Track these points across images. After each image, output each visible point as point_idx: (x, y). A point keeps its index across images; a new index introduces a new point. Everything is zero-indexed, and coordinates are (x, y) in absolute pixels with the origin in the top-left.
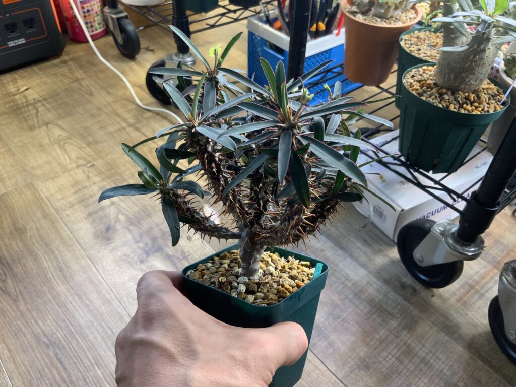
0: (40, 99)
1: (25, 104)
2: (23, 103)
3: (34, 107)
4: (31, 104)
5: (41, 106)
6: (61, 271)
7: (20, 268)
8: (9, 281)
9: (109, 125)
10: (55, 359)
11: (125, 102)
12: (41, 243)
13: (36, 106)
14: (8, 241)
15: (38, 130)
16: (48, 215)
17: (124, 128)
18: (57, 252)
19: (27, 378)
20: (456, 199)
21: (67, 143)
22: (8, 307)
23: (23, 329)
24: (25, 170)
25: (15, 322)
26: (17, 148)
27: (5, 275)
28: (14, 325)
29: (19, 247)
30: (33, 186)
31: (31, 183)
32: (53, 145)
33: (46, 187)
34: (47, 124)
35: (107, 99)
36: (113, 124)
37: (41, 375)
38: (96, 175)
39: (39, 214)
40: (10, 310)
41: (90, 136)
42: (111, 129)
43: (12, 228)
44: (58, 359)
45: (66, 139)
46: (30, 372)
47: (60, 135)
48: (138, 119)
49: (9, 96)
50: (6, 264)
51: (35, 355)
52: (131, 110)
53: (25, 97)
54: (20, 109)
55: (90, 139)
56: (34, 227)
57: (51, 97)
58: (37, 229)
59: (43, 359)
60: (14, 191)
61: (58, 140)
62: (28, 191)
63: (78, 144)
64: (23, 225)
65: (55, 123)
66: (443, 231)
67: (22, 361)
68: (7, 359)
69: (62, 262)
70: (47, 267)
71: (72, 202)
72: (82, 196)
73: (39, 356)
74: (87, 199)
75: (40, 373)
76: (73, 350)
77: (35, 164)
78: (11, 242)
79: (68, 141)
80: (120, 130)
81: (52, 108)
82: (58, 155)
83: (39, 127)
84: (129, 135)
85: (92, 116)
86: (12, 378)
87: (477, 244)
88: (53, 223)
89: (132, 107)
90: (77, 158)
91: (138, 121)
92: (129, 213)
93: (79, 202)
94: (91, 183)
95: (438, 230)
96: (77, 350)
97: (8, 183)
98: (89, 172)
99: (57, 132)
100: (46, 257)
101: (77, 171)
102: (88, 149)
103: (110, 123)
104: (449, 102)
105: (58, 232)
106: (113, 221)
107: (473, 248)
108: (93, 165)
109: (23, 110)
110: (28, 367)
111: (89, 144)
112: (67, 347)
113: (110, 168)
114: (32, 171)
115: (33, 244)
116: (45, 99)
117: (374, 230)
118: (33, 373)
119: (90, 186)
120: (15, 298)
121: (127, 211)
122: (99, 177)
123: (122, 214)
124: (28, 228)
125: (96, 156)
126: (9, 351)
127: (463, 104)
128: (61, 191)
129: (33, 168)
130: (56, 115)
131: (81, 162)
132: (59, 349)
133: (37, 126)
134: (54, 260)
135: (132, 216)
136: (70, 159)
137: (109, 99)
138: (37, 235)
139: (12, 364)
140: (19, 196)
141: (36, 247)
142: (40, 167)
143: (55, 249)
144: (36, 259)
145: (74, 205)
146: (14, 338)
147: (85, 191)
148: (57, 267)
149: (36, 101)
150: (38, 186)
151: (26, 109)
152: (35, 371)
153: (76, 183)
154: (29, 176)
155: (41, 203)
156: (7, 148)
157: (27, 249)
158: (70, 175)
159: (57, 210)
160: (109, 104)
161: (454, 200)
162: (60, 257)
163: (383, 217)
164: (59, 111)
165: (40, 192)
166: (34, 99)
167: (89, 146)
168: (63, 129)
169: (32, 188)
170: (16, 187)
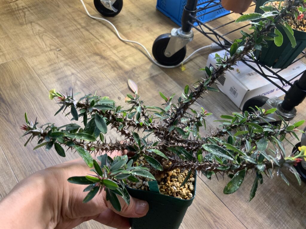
0: (26, 6)
1: (17, 9)
2: (15, 8)
3: (23, 11)
4: (20, 9)
5: (27, 11)
6: (42, 111)
7: (17, 108)
8: (10, 114)
9: (70, 26)
10: (39, 161)
11: (79, 12)
12: (29, 94)
13: (24, 11)
14: (9, 91)
15: (25, 26)
16: (33, 78)
17: (79, 29)
18: (39, 100)
19: (23, 170)
20: (285, 84)
21: (44, 35)
22: (10, 130)
23: (20, 142)
24: (18, 50)
25: (15, 138)
26: (12, 36)
27: (8, 111)
28: (14, 140)
29: (16, 95)
30: (23, 59)
31: (22, 58)
32: (35, 36)
33: (32, 61)
34: (31, 23)
35: (68, 10)
36: (73, 26)
37: (31, 169)
38: (62, 56)
39: (27, 77)
40: (11, 131)
41: (58, 32)
42: (71, 29)
43: (11, 84)
44: (41, 161)
45: (43, 33)
46: (24, 167)
47: (39, 30)
48: (87, 24)
49: (7, 3)
50: (8, 105)
51: (28, 158)
52: (83, 18)
53: (16, 4)
54: (14, 11)
55: (58, 34)
56: (25, 84)
57: (34, 6)
58: (27, 86)
59: (32, 160)
60: (11, 61)
61: (38, 33)
62: (20, 63)
63: (51, 36)
64: (18, 83)
65: (36, 22)
66: (273, 103)
67: (19, 160)
68: (11, 159)
69: (42, 106)
70: (34, 108)
71: (48, 71)
72: (54, 68)
73: (30, 158)
74: (57, 70)
75: (30, 167)
76: (50, 156)
77: (24, 47)
78: (11, 92)
79: (45, 34)
80: (76, 30)
81: (34, 13)
82: (38, 42)
83: (26, 24)
84: (82, 34)
85: (59, 20)
86: (14, 169)
87: (293, 112)
88: (36, 83)
89: (84, 16)
90: (50, 45)
91: (88, 25)
92: (83, 80)
93: (52, 72)
94: (59, 61)
95: (270, 103)
96: (53, 156)
97: (7, 56)
98: (58, 54)
99: (38, 28)
100: (32, 102)
101: (50, 53)
102: (57, 40)
103: (70, 25)
104: (291, 24)
105: (39, 88)
106: (73, 84)
107: (290, 114)
108: (60, 50)
109: (16, 13)
110: (24, 164)
111: (57, 37)
112: (46, 154)
113: (70, 52)
114: (23, 51)
115: (25, 94)
116: (29, 7)
117: (229, 101)
118: (27, 167)
119: (59, 63)
120: (15, 125)
121: (81, 79)
122: (64, 57)
123: (79, 81)
124: (21, 84)
125: (62, 45)
126: (12, 154)
127: (299, 26)
128: (41, 63)
129: (23, 49)
130: (37, 17)
131: (53, 47)
132: (42, 155)
133: (25, 23)
134: (37, 104)
135: (85, 83)
136: (46, 45)
137: (70, 10)
138: (27, 89)
139: (14, 162)
140: (15, 65)
141: (26, 96)
142: (27, 48)
143: (38, 98)
144: (27, 103)
145: (49, 73)
146: (14, 147)
147: (55, 65)
148: (39, 108)
149: (24, 7)
150: (26, 60)
151: (18, 12)
152: (28, 167)
153: (50, 60)
154: (21, 53)
155: (28, 70)
156: (6, 35)
157: (21, 97)
158: (46, 55)
159: (38, 75)
160: (70, 13)
161: (284, 85)
162: (41, 103)
163: (236, 94)
164: (39, 15)
165: (28, 63)
166: (23, 6)
167: (58, 38)
168: (42, 27)
169: (23, 61)
170: (13, 59)
